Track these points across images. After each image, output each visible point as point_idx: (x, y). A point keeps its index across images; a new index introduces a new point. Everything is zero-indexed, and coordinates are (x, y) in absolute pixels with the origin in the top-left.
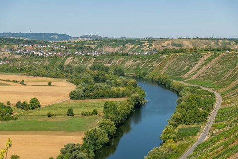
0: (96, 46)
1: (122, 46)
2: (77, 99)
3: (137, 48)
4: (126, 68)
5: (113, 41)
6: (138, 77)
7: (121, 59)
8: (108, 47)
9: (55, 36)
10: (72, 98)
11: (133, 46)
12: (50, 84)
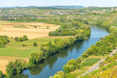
0: (89, 10)
1: (101, 10)
2: (52, 36)
3: (108, 11)
4: (94, 20)
5: (97, 8)
6: (98, 24)
7: (92, 16)
8: (95, 11)
9: (77, 7)
10: (50, 35)
11: (106, 10)
12: (48, 28)
